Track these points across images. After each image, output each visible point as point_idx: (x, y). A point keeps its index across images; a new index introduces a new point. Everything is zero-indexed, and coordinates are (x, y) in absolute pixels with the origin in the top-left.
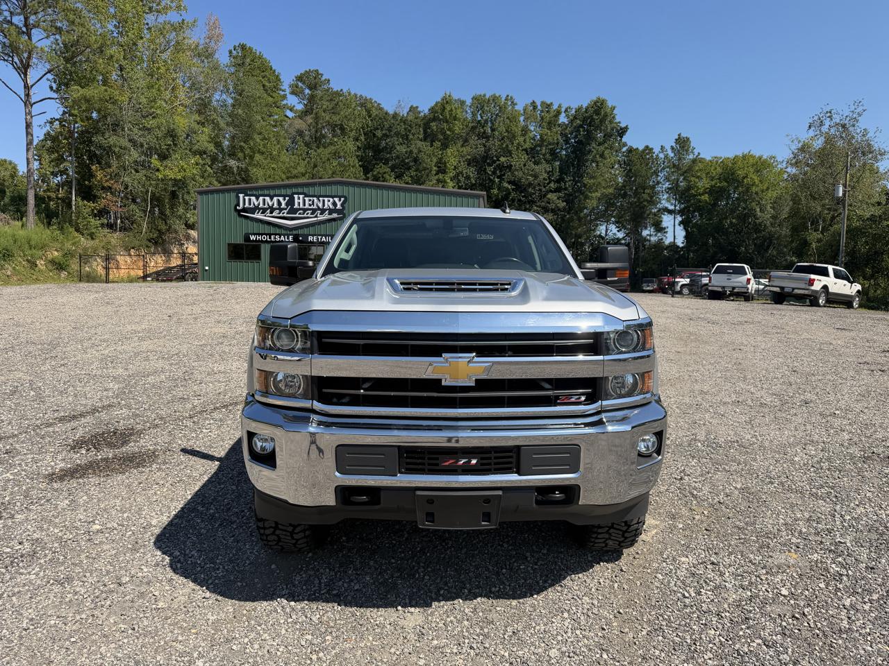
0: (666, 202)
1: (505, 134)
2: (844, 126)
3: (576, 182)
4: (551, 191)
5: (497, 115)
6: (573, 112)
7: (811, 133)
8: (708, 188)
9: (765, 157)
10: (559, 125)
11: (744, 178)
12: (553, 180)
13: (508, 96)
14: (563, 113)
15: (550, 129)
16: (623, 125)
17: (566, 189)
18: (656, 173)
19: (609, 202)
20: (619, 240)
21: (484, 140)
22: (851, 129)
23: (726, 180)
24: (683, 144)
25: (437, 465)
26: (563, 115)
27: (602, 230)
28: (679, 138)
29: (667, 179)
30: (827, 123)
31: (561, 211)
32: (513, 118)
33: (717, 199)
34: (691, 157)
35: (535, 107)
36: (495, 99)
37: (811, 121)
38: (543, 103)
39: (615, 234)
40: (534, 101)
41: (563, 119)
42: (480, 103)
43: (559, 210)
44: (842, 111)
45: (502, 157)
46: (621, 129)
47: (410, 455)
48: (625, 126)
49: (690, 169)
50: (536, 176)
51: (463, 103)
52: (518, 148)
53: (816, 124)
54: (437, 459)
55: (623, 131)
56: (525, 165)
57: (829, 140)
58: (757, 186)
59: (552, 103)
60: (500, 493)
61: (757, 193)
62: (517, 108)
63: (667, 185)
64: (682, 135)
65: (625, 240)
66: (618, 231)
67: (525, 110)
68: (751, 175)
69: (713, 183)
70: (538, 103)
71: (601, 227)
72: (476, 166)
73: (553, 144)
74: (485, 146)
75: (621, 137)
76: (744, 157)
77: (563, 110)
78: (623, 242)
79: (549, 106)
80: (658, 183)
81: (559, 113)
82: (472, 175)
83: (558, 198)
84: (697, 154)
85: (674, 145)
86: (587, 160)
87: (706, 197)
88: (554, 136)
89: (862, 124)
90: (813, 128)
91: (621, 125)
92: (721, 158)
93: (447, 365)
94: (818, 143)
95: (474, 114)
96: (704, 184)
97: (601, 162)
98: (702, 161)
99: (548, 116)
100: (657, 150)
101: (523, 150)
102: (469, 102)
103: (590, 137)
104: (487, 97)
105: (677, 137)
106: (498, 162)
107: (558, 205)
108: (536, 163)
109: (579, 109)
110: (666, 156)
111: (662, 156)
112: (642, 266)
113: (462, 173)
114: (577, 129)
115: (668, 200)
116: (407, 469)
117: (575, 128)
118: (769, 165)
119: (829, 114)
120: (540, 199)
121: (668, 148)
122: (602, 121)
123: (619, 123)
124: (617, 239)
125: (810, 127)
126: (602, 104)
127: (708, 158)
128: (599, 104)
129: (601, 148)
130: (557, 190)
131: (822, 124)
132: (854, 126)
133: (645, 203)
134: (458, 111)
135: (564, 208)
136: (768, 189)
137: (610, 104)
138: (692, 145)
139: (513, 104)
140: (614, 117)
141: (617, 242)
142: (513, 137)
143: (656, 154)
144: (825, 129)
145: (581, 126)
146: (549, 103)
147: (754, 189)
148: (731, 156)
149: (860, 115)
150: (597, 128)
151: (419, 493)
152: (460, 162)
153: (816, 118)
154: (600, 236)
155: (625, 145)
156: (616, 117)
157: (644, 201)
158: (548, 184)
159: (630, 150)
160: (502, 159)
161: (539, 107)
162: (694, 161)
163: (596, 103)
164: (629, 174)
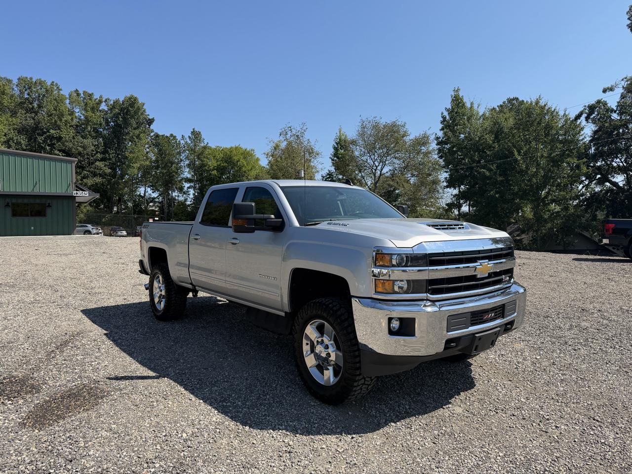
0: (187, 173)
1: (53, 112)
2: (297, 136)
3: (118, 155)
4: (98, 160)
5: (44, 96)
6: (112, 102)
7: (282, 138)
8: (215, 166)
9: (248, 150)
10: (100, 111)
11: (238, 161)
12: (99, 152)
13: (53, 82)
14: (104, 103)
15: (93, 113)
16: (151, 117)
17: (110, 159)
18: (179, 153)
19: (146, 171)
20: (154, 198)
21: (33, 115)
22: (301, 138)
23: (226, 162)
24: (196, 135)
25: (482, 319)
26: (104, 104)
27: (141, 191)
28: (194, 131)
29: (187, 158)
30: (289, 133)
31: (108, 176)
32: (60, 100)
33: (222, 174)
34: (202, 145)
35: (78, 95)
36: (41, 83)
37: (281, 131)
38: (84, 92)
39: (150, 194)
40: (77, 90)
41: (103, 107)
42: (26, 84)
43: (106, 175)
44: (297, 128)
45: (51, 130)
46: (149, 120)
47: (474, 316)
48: (152, 118)
49: (202, 153)
50: (84, 148)
51: (10, 81)
52: (66, 125)
53: (283, 133)
54: (482, 316)
55: (150, 122)
56: (74, 138)
57: (290, 144)
58: (246, 167)
59: (93, 94)
60: (498, 329)
61: (245, 172)
62: (61, 92)
63: (187, 162)
64: (195, 129)
65: (158, 199)
66: (153, 192)
67: (70, 96)
68: (241, 160)
69: (219, 163)
70: (81, 92)
71: (140, 189)
72: (26, 134)
73: (97, 124)
74: (34, 119)
75: (150, 126)
76: (236, 148)
77: (104, 100)
78: (157, 200)
79: (90, 95)
80: (181, 160)
81: (100, 102)
82: (23, 142)
83: (105, 166)
84: (206, 143)
85: (190, 135)
86: (125, 140)
87: (215, 172)
88: (96, 118)
89: (307, 136)
90: (282, 136)
91: (148, 117)
92: (221, 147)
93: (481, 266)
94: (283, 145)
95: (21, 92)
96: (212, 163)
97: (139, 142)
98: (210, 148)
99: (90, 103)
100: (179, 138)
101: (70, 126)
102: (15, 81)
103: (126, 123)
104: (34, 80)
105: (192, 131)
106: (48, 134)
107: (105, 171)
108: (84, 137)
109: (117, 101)
110: (186, 143)
111: (182, 142)
112: (174, 217)
113: (12, 139)
114: (116, 116)
115: (189, 172)
116: (471, 324)
117: (114, 115)
118: (251, 155)
119: (290, 129)
120: (89, 165)
121: (187, 137)
122: (136, 112)
123: (148, 115)
124: (152, 198)
125: (280, 135)
126: (135, 100)
127: (213, 147)
128: (132, 100)
129: (137, 132)
130: (102, 160)
131: (286, 134)
132: (302, 137)
133: (174, 174)
134: (6, 88)
135: (110, 173)
136: (251, 169)
137: (140, 101)
138: (203, 137)
139: (59, 89)
140: (144, 111)
141: (153, 200)
142: (61, 115)
143: (178, 140)
144: (288, 136)
145: (120, 114)
146: (90, 93)
147: (244, 169)
148: (228, 146)
149: (305, 131)
150: (132, 117)
151: (477, 335)
152: (9, 130)
153: (283, 130)
154: (140, 195)
155: (152, 131)
156: (146, 111)
157: (173, 172)
158: (95, 154)
159: (157, 136)
160: (51, 131)
161: (82, 95)
162: (205, 148)
163: (130, 98)
164: (161, 153)
